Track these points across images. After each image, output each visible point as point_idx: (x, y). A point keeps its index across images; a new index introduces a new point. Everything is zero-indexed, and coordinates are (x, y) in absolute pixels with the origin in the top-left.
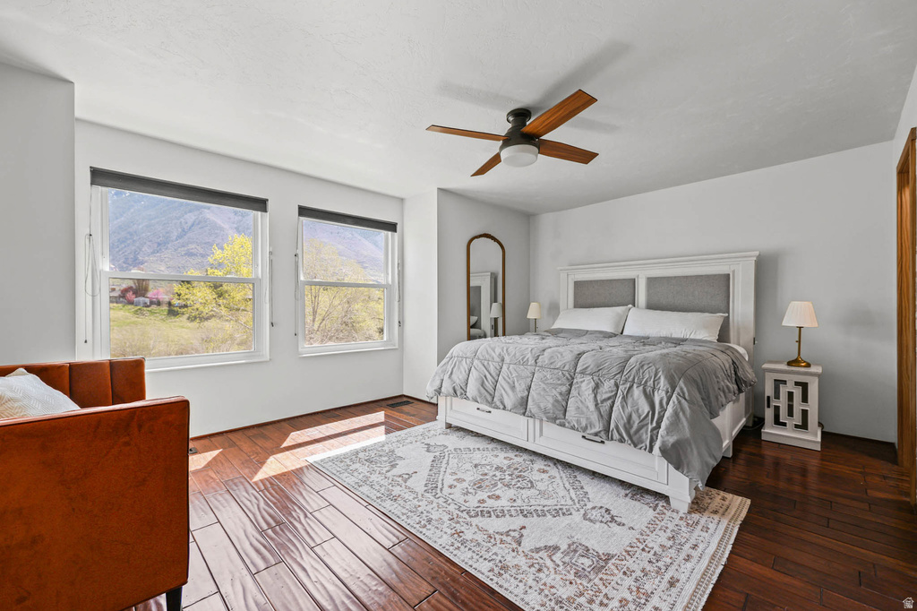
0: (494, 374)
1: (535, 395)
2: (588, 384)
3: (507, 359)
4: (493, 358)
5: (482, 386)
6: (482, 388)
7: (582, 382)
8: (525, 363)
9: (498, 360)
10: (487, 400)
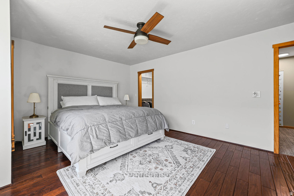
0: (122, 126)
1: (140, 127)
2: (150, 118)
3: (123, 118)
4: (117, 120)
5: (120, 133)
6: (121, 134)
7: (148, 118)
8: (131, 118)
9: (120, 120)
10: (124, 138)
